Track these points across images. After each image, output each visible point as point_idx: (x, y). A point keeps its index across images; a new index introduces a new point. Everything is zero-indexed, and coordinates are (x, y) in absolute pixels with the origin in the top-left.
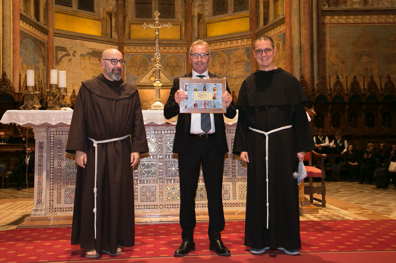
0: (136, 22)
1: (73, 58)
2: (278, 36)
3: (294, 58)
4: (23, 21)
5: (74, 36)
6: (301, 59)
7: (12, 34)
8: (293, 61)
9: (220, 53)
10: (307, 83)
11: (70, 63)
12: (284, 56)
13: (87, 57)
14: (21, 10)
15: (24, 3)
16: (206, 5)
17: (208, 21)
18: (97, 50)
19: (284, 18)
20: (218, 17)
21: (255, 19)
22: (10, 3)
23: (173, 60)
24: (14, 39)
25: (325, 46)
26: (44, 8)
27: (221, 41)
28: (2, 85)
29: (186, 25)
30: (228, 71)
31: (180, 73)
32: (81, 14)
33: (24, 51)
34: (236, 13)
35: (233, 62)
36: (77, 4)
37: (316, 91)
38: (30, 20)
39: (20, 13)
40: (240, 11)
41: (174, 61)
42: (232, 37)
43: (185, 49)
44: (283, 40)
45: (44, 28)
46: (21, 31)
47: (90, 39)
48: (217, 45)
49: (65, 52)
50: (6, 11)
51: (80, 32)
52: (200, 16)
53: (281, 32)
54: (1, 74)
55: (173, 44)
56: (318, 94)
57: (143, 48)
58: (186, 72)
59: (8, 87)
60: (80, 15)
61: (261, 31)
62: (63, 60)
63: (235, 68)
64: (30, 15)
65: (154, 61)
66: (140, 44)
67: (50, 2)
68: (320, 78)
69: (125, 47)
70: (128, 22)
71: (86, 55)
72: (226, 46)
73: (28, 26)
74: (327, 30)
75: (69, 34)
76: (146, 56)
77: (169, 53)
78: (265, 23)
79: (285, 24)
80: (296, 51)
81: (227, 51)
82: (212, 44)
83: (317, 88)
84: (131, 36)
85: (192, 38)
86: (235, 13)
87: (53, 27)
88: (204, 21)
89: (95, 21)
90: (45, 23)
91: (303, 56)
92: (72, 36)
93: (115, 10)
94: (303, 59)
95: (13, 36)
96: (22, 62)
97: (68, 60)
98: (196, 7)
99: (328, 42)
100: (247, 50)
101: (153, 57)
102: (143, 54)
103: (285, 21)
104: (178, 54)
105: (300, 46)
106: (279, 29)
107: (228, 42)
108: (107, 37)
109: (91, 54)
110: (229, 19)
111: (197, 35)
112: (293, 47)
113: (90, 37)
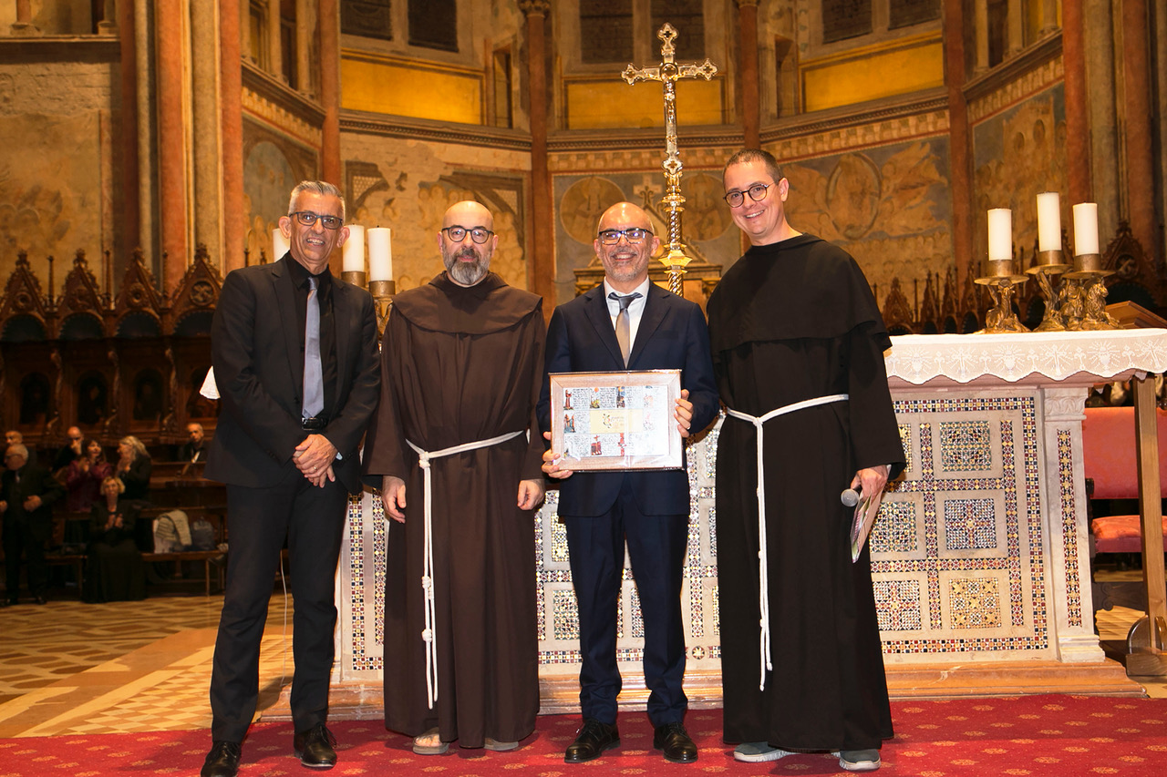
0: (583, 75)
1: (400, 194)
2: (1040, 99)
3: (1095, 166)
4: (252, 88)
5: (399, 128)
6: (1117, 168)
7: (219, 130)
8: (1090, 175)
9: (851, 160)
10: (1140, 247)
11: (389, 211)
12: (1060, 163)
13: (440, 191)
15: (252, 36)
16: (800, 12)
17: (809, 60)
18: (469, 168)
19: (1061, 37)
20: (840, 47)
21: (961, 47)
22: (213, 38)
23: (702, 189)
24: (226, 145)
26: (309, 49)
27: (853, 122)
28: (196, 285)
29: (739, 76)
30: (878, 218)
31: (723, 230)
32: (423, 60)
33: (255, 180)
34: (897, 31)
35: (892, 187)
36: (407, 29)
38: (271, 85)
39: (243, 68)
40: (912, 25)
41: (705, 193)
42: (888, 107)
44: (1055, 111)
45: (311, 109)
46: (245, 119)
47: (447, 134)
48: (838, 135)
49: (372, 176)
50: (202, 61)
51: (418, 116)
52: (783, 47)
53: (1049, 84)
54: (193, 253)
55: (701, 138)
57: (609, 154)
59: (212, 290)
60: (415, 61)
61: (980, 84)
62: (368, 202)
63: (900, 208)
64: (271, 70)
65: (643, 196)
66: (599, 142)
67: (326, 26)
69: (552, 153)
70: (561, 78)
71: (435, 185)
72: (869, 139)
73: (264, 105)
75: (387, 124)
76: (616, 178)
77: (690, 167)
78: (992, 63)
79: (1062, 57)
80: (1101, 144)
81: (870, 153)
82: (824, 134)
84: (570, 119)
85: (759, 118)
86: (894, 32)
87: (337, 104)
88: (796, 63)
89: (460, 78)
90: (313, 93)
91: (1124, 158)
92: (394, 127)
93: (521, 41)
94: (1125, 169)
95: (224, 136)
96: (250, 215)
97: (382, 203)
98: (771, 20)
100: (938, 147)
101: (640, 182)
102: (608, 175)
103: (1061, 48)
104: (716, 169)
105: (1115, 128)
106: (1043, 75)
107: (874, 124)
108: (498, 125)
109: (452, 182)
110: (877, 50)
111: (775, 106)
112: (1091, 131)
113: (448, 128)
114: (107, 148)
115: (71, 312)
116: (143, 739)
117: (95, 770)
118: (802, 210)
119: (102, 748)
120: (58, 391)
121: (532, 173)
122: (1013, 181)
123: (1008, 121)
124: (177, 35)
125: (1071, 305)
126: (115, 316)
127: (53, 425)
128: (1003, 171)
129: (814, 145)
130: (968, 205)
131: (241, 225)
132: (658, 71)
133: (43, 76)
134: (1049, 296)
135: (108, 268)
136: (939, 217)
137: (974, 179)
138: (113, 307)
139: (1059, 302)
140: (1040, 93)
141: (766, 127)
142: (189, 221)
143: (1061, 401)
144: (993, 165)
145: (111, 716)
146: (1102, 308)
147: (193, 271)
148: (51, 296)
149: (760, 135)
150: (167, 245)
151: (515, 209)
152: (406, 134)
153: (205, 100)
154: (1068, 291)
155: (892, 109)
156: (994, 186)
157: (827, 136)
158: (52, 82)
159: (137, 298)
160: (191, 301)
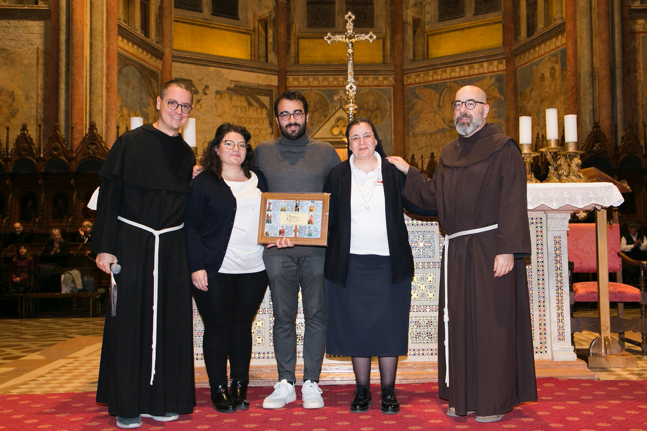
0: (307, 34)
1: (205, 97)
2: (553, 55)
3: (582, 92)
4: (124, 37)
5: (205, 60)
6: (593, 94)
7: (105, 59)
8: (579, 97)
9: (452, 85)
10: (605, 136)
11: (198, 106)
12: (564, 90)
13: (227, 95)
14: (119, 19)
15: (124, 8)
16: (426, 4)
17: (431, 30)
18: (243, 83)
19: (564, 24)
20: (448, 24)
21: (512, 26)
22: (103, 9)
23: (371, 98)
24: (108, 68)
25: (636, 71)
26: (156, 16)
27: (454, 65)
28: (89, 144)
29: (392, 38)
31: (382, 121)
32: (217, 23)
33: (124, 87)
34: (478, 16)
36: (211, 7)
37: (620, 150)
38: (134, 35)
39: (119, 25)
40: (486, 13)
41: (373, 101)
42: (473, 57)
43: (392, 79)
44: (561, 62)
45: (156, 49)
46: (119, 54)
47: (231, 64)
48: (446, 71)
50: (96, 21)
51: (216, 54)
52: (417, 23)
53: (558, 47)
54: (88, 127)
55: (371, 71)
56: (624, 155)
57: (321, 78)
58: (393, 118)
59: (98, 147)
60: (215, 24)
61: (522, 46)
64: (134, 28)
65: (339, 101)
66: (316, 71)
67: (166, 4)
68: (628, 128)
69: (289, 77)
70: (295, 35)
71: (224, 92)
72: (462, 74)
73: (131, 46)
74: (639, 44)
75: (198, 58)
76: (324, 91)
77: (365, 86)
78: (529, 34)
79: (565, 33)
80: (585, 80)
81: (463, 82)
82: (438, 70)
83: (622, 144)
84: (300, 58)
85: (403, 61)
86: (476, 17)
87: (171, 47)
88: (423, 31)
89: (240, 34)
90: (158, 40)
91: (597, 88)
92: (203, 60)
93: (273, 15)
94: (597, 94)
95: (107, 62)
96: (120, 106)
98: (410, 8)
99: (641, 64)
100: (499, 79)
101: (337, 94)
102: (320, 89)
103: (565, 28)
104: (379, 88)
105: (592, 72)
106: (555, 43)
107: (465, 66)
108: (260, 60)
109: (234, 91)
110: (466, 26)
111: (412, 55)
112: (580, 73)
113: (232, 61)
114: (41, 68)
115: (18, 158)
116: (50, 397)
117: (23, 414)
118: (426, 111)
119: (27, 402)
120: (9, 202)
121: (278, 87)
122: (539, 99)
123: (536, 67)
124: (82, 6)
125: (562, 169)
126: (43, 161)
127: (6, 221)
128: (533, 93)
129: (432, 76)
130: (514, 111)
131: (115, 112)
132: (344, 36)
133: (6, 27)
134: (552, 163)
135: (40, 134)
136: (499, 117)
137: (518, 97)
138: (42, 156)
139: (556, 167)
140: (553, 52)
141: (407, 66)
142: (86, 109)
143: (556, 220)
144: (528, 90)
145: (32, 384)
146: (578, 171)
147: (87, 137)
148: (7, 149)
149: (404, 70)
150: (73, 122)
151: (268, 107)
152: (209, 64)
153: (97, 43)
154: (562, 161)
155: (475, 58)
156: (529, 101)
157: (439, 71)
158: (11, 30)
159: (56, 151)
160: (86, 153)
